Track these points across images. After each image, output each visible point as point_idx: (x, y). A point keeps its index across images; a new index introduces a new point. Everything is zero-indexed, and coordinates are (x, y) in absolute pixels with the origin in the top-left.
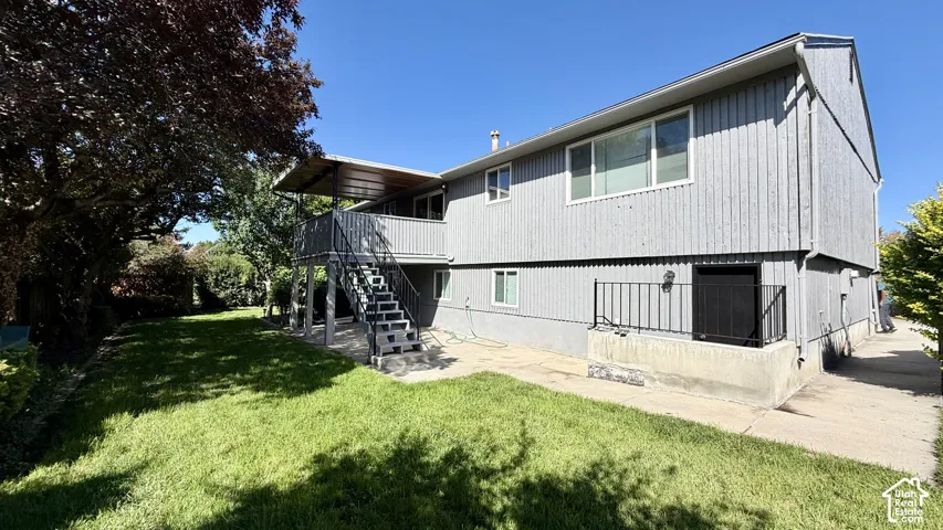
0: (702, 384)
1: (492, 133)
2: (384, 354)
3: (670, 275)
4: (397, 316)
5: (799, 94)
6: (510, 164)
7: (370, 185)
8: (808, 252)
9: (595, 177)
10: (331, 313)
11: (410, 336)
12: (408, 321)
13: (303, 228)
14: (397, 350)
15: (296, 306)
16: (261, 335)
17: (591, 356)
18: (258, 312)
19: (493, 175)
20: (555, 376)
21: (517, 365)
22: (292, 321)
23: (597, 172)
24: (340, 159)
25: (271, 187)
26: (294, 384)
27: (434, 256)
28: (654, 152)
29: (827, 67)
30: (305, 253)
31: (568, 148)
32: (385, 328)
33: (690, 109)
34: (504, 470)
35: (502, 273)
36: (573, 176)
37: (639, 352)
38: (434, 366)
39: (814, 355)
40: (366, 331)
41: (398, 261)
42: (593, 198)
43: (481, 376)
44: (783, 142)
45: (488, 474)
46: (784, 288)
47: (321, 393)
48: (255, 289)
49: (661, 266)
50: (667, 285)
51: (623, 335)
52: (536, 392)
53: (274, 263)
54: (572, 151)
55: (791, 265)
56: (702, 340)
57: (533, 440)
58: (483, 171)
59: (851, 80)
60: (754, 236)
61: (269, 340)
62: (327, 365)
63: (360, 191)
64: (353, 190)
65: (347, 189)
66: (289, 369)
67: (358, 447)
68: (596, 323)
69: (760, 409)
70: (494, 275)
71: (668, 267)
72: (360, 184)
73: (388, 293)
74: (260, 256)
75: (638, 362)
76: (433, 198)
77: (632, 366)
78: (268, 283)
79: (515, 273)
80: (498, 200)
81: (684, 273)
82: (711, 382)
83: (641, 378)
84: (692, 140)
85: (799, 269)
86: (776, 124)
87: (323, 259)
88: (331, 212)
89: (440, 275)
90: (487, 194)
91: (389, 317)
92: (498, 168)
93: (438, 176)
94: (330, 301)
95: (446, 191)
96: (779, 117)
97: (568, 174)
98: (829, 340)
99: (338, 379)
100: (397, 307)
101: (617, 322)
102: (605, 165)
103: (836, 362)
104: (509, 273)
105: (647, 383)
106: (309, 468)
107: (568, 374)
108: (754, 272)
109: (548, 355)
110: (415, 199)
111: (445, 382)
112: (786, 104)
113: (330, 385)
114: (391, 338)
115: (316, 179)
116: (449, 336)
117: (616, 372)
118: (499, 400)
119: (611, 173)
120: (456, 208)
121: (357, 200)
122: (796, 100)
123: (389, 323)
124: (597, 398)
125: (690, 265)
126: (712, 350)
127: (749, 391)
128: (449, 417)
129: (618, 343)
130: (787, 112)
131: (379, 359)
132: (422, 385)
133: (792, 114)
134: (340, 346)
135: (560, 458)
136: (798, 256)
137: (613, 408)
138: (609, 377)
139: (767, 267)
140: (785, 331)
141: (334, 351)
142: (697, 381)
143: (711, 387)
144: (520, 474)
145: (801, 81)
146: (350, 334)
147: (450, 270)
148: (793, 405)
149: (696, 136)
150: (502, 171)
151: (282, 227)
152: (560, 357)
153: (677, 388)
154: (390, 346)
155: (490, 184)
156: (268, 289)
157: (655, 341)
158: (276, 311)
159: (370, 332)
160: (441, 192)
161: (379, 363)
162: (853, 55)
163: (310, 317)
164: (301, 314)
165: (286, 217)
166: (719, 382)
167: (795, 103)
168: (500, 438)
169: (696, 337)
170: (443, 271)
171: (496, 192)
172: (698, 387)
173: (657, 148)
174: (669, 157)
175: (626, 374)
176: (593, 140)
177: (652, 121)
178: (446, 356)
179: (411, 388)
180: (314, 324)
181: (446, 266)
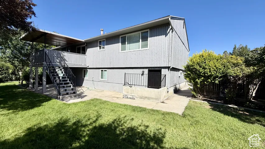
0: (147, 98)
1: (101, 29)
2: (63, 95)
3: (143, 72)
4: (68, 83)
5: (170, 30)
6: (105, 39)
7: (61, 42)
8: (170, 67)
9: (127, 45)
10: (45, 83)
11: (72, 89)
12: (72, 85)
13: (34, 54)
14: (67, 94)
15: (32, 81)
16: (16, 91)
17: (124, 92)
18: (17, 83)
19: (100, 42)
20: (114, 99)
21: (105, 96)
22: (30, 86)
23: (127, 44)
24: (46, 32)
25: (19, 39)
26: (26, 107)
27: (83, 65)
28: (141, 40)
29: (177, 24)
30: (34, 63)
31: (120, 37)
32: (64, 87)
33: (149, 30)
34: (90, 124)
35: (103, 71)
36: (122, 44)
37: (134, 91)
38: (79, 98)
39: (172, 90)
40: (56, 88)
41: (69, 66)
42: (126, 51)
43: (92, 100)
44: (167, 41)
45: (85, 126)
46: (165, 75)
47: (36, 109)
48: (16, 75)
49: (141, 69)
50: (143, 74)
51: (131, 87)
52: (106, 103)
53: (23, 66)
54: (121, 37)
55: (167, 70)
56: (149, 88)
57: (101, 116)
58: (97, 41)
59: (184, 28)
60: (160, 63)
61: (19, 92)
62: (41, 100)
63: (58, 43)
64: (55, 43)
65: (53, 42)
66: (25, 102)
67: (45, 123)
68: (125, 84)
69: (158, 103)
70: (100, 71)
71: (143, 70)
72: (58, 41)
73: (65, 76)
74: (16, 63)
75: (134, 94)
76: (83, 47)
77: (133, 95)
78: (20, 73)
79: (106, 71)
80: (102, 49)
81: (146, 71)
82: (149, 97)
83: (135, 97)
84: (149, 38)
85: (169, 71)
86: (166, 36)
87: (41, 65)
88: (44, 50)
89: (85, 71)
90: (98, 48)
91: (65, 84)
92: (102, 40)
93: (83, 41)
94: (44, 79)
95: (86, 45)
96: (166, 35)
97: (120, 44)
98: (176, 87)
99: (44, 104)
100: (68, 81)
101: (130, 84)
102: (130, 42)
103: (177, 91)
104: (105, 71)
105: (136, 98)
106: (24, 132)
107: (118, 98)
108: (160, 71)
109: (115, 93)
110: (77, 47)
111: (81, 102)
112: (168, 32)
113: (40, 106)
114: (66, 90)
115: (38, 37)
116: (87, 89)
117: (129, 96)
118: (95, 106)
119: (131, 45)
120: (89, 51)
121: (57, 46)
122: (169, 31)
123: (65, 86)
124: (122, 103)
125: (147, 69)
126: (149, 90)
127: (156, 99)
128: (79, 112)
129: (130, 89)
130: (168, 34)
131: (61, 97)
132: (73, 104)
133: (168, 35)
134: (48, 93)
135: (106, 119)
136: (168, 68)
137: (125, 105)
138: (127, 98)
139: (163, 70)
140: (165, 85)
141: (45, 95)
142: (146, 97)
143: (149, 98)
144: (94, 125)
145: (170, 27)
146: (53, 89)
147: (88, 69)
148: (165, 101)
149: (150, 37)
150: (103, 41)
151: (26, 53)
152: (117, 93)
153: (142, 99)
154: (65, 93)
155: (99, 44)
156: (21, 75)
157: (138, 88)
158: (24, 82)
159: (58, 89)
160: (85, 46)
161: (61, 98)
162: (184, 22)
163: (37, 84)
164: (34, 83)
165: (27, 50)
166: (150, 97)
167: (169, 32)
168: (92, 116)
169: (148, 87)
170: (86, 70)
171: (101, 46)
172: (146, 99)
173: (141, 39)
174: (144, 42)
175: (131, 97)
176: (127, 35)
177: (140, 32)
178: (84, 95)
179: (69, 105)
180: (39, 86)
181: (86, 68)
